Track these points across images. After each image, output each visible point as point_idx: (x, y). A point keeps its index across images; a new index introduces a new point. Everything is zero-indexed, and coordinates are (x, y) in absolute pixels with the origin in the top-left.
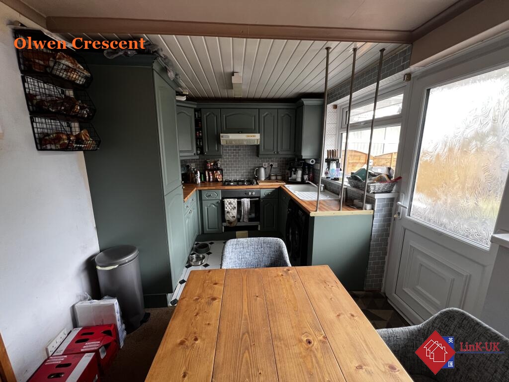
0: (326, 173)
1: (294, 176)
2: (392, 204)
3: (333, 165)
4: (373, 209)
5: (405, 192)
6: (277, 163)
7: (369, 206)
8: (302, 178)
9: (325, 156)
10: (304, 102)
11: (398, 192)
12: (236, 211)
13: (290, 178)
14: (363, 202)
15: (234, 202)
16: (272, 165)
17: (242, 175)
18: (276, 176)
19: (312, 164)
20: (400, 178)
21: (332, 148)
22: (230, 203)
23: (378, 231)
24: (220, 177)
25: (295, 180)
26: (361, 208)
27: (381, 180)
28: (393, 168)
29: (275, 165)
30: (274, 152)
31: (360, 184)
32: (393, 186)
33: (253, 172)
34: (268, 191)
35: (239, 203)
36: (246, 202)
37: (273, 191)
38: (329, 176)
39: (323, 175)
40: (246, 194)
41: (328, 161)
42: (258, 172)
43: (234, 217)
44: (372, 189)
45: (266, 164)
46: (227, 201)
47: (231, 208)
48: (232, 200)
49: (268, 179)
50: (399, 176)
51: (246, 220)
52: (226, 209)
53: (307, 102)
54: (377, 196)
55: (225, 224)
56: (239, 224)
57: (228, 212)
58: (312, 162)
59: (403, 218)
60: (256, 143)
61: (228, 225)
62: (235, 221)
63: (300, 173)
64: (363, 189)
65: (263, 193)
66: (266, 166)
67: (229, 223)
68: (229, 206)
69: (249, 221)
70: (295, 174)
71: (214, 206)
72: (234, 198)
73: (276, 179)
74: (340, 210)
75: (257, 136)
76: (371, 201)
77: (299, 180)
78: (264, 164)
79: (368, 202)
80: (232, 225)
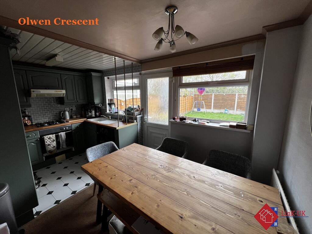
0: (110, 110)
1: (90, 114)
2: (142, 118)
3: (113, 106)
4: (137, 122)
5: (146, 114)
6: (75, 108)
7: (135, 121)
8: (95, 114)
9: (107, 102)
10: (92, 74)
11: (143, 114)
12: (55, 142)
13: (87, 116)
14: (133, 120)
15: (53, 137)
16: (72, 109)
17: (49, 118)
18: (76, 115)
19: (100, 106)
20: (143, 109)
21: (110, 98)
22: (49, 138)
23: (140, 130)
24: (29, 122)
25: (91, 116)
26: (133, 122)
27: (137, 110)
28: (140, 106)
29: (74, 109)
30: (75, 101)
31: (130, 113)
32: (141, 112)
33: (60, 115)
34: (77, 125)
35: (57, 137)
36: (63, 134)
37: (80, 124)
38: (111, 111)
39: (108, 111)
40: (61, 129)
41: (110, 105)
42: (64, 114)
43: (54, 147)
44: (135, 114)
45: (68, 109)
46: (46, 137)
47: (50, 141)
48: (51, 136)
49: (71, 118)
50: (142, 108)
51: (65, 146)
52: (46, 143)
53: (93, 74)
54: (138, 116)
55: (45, 155)
56: (59, 151)
57: (49, 145)
58: (100, 105)
59: (146, 122)
60: (62, 96)
61: (49, 154)
62: (55, 149)
63: (93, 112)
64: (133, 115)
65: (74, 127)
66: (68, 110)
67: (50, 152)
68: (49, 140)
69: (67, 147)
70: (90, 113)
71: (33, 144)
72: (52, 134)
73: (77, 117)
74: (126, 124)
75: (64, 92)
76: (136, 119)
77: (94, 116)
78: (66, 109)
79: (135, 120)
80: (53, 153)
